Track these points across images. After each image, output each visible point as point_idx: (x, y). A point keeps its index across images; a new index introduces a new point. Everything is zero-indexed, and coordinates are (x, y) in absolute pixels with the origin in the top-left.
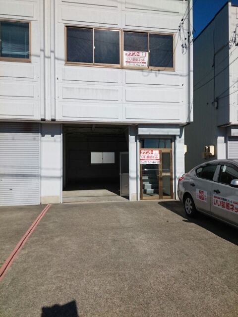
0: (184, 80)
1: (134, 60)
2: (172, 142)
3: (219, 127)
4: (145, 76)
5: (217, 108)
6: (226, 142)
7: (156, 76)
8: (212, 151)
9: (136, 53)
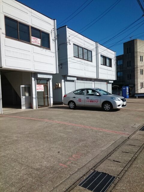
0: (54, 55)
1: (35, 41)
2: (48, 81)
3: (62, 76)
4: (42, 50)
5: (61, 68)
6: (64, 82)
7: (46, 51)
8: (60, 86)
9: (36, 38)
